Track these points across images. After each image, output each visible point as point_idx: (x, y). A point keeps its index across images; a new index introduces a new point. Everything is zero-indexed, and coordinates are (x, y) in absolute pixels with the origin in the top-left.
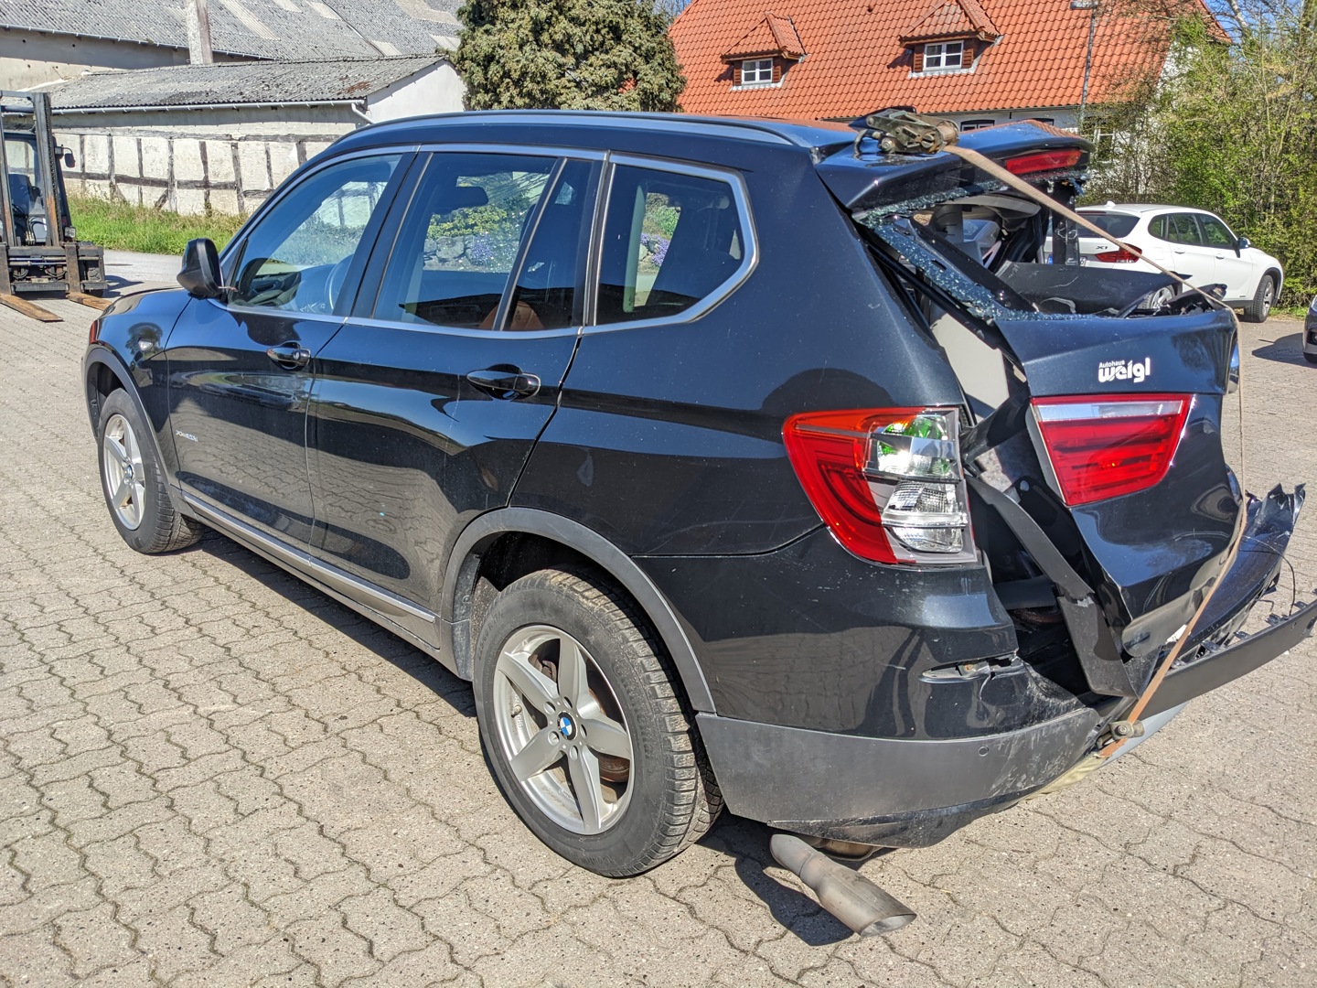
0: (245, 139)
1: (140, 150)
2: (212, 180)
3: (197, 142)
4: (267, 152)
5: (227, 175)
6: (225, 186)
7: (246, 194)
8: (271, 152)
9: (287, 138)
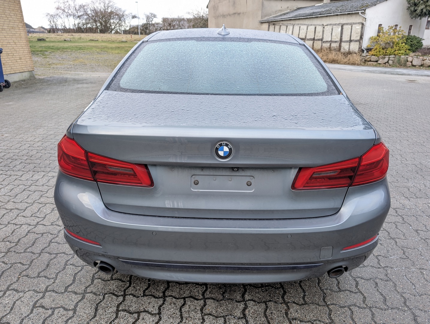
0: (327, 25)
1: (300, 30)
2: (316, 38)
3: (314, 27)
4: (332, 29)
5: (320, 36)
6: (319, 40)
7: (324, 42)
8: (333, 29)
9: (339, 24)
